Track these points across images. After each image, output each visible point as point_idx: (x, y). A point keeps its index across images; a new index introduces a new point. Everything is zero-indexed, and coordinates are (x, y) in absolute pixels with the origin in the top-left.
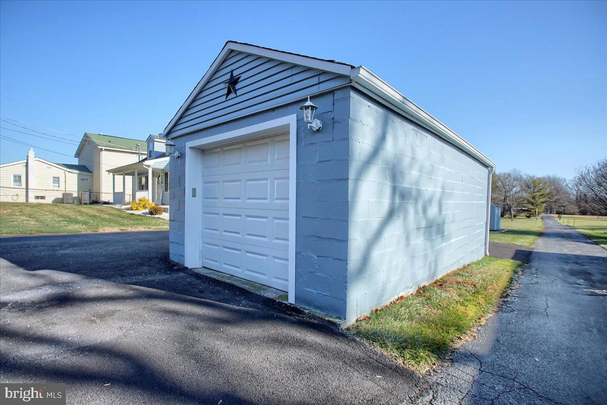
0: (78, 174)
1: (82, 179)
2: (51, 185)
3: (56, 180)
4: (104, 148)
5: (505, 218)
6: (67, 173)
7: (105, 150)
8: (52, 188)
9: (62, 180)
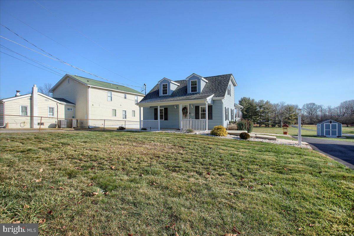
0: (65, 105)
1: (68, 109)
2: (48, 114)
3: (52, 110)
4: (91, 86)
5: (276, 127)
6: (58, 104)
7: (92, 88)
8: (49, 116)
9: (55, 110)
